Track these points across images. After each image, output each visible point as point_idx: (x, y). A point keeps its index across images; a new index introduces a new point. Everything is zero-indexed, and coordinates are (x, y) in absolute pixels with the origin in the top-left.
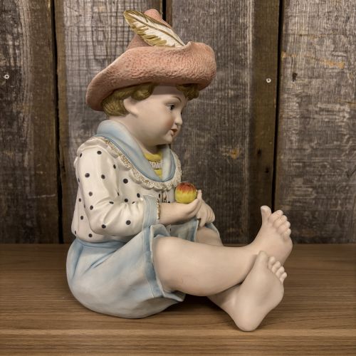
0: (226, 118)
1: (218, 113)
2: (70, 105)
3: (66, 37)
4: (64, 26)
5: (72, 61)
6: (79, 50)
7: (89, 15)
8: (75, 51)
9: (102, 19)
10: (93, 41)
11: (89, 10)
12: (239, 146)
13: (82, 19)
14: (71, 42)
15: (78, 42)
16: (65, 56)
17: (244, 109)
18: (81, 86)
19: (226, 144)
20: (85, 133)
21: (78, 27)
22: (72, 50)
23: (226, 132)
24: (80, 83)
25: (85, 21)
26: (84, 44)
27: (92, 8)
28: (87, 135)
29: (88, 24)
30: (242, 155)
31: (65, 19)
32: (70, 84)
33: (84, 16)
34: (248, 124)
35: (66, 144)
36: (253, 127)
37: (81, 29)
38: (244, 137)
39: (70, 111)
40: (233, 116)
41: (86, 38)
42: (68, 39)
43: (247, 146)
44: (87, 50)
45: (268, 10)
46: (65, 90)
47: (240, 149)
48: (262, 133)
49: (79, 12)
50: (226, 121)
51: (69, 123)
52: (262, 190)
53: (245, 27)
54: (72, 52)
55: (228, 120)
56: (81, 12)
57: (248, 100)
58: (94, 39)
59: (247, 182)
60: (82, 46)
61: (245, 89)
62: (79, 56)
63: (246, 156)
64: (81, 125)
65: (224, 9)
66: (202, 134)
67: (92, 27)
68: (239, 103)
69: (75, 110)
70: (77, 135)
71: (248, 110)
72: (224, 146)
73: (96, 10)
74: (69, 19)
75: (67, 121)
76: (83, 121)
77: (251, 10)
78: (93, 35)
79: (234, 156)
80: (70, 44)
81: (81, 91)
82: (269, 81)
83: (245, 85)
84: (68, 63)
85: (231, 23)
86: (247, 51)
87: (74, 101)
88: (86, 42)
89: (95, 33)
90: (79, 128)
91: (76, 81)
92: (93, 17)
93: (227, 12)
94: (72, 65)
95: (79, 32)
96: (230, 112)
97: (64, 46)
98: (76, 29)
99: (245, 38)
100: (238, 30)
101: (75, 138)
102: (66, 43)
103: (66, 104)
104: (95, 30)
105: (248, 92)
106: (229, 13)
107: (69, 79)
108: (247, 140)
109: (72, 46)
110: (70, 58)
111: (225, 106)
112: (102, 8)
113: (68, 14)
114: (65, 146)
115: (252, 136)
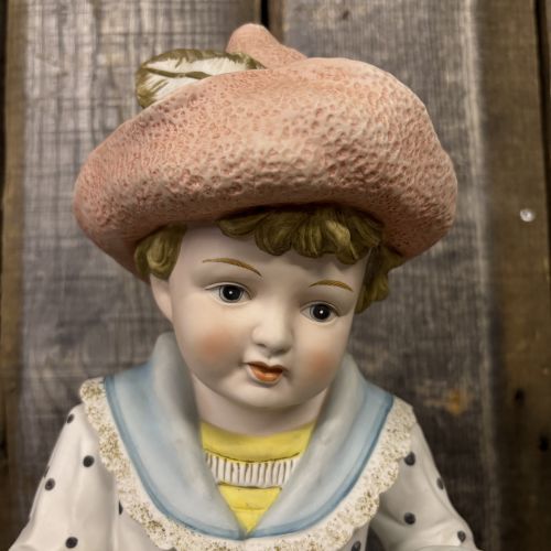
0: (429, 309)
1: (407, 296)
2: (28, 285)
3: (29, 123)
4: (24, 97)
5: (41, 177)
6: (58, 151)
7: (85, 74)
8: (49, 154)
9: (117, 80)
10: (93, 131)
11: (87, 61)
12: (466, 380)
13: (69, 81)
14: (40, 133)
15: (57, 132)
16: (22, 166)
17: (473, 286)
18: (58, 237)
19: (431, 377)
20: (63, 354)
21: (59, 100)
22: (41, 151)
23: (431, 344)
24: (57, 229)
25: (76, 86)
26: (71, 137)
27: (94, 57)
28: (67, 360)
29: (84, 91)
30: (476, 404)
31: (29, 83)
32: (32, 233)
33: (76, 76)
34: (484, 323)
35: (13, 385)
36: (498, 332)
37: (66, 104)
38: (478, 357)
39: (28, 299)
40: (446, 305)
41: (76, 123)
42: (32, 127)
43: (485, 381)
44: (76, 152)
45: (511, 54)
46: (20, 246)
47: (471, 389)
48: (522, 345)
49: (62, 66)
50: (429, 318)
51: (25, 331)
52: (533, 499)
53: (458, 92)
54: (41, 157)
55: (434, 314)
56: (68, 66)
57: (481, 264)
58: (97, 126)
59: (492, 476)
60: (66, 142)
61: (470, 238)
62: (58, 166)
63: (487, 405)
64: (54, 334)
65: (407, 55)
66: (369, 350)
67: (92, 99)
68: (458, 270)
69: (40, 297)
70: (42, 359)
71: (482, 289)
72: (428, 382)
73: (102, 59)
74: (38, 82)
75: (20, 325)
76: (61, 324)
77: (471, 54)
78: (92, 115)
79: (454, 408)
80: (36, 138)
81: (58, 250)
82: (527, 216)
83: (470, 226)
84: (29, 183)
85: (425, 83)
86: (467, 145)
87: (41, 273)
88: (77, 131)
89: (98, 112)
90: (50, 342)
91: (47, 224)
92: (94, 77)
93: (415, 60)
94: (38, 186)
95: (60, 109)
96: (437, 294)
97: (22, 144)
98: (53, 104)
99: (461, 116)
100: (444, 98)
101: (38, 368)
102: (27, 136)
103: (20, 282)
104: (98, 105)
105: (480, 244)
106: (420, 62)
107: (30, 220)
108: (486, 364)
109: (41, 142)
110: (35, 171)
111: (423, 278)
112: (117, 56)
113: (37, 72)
114: (12, 391)
115: (497, 354)
